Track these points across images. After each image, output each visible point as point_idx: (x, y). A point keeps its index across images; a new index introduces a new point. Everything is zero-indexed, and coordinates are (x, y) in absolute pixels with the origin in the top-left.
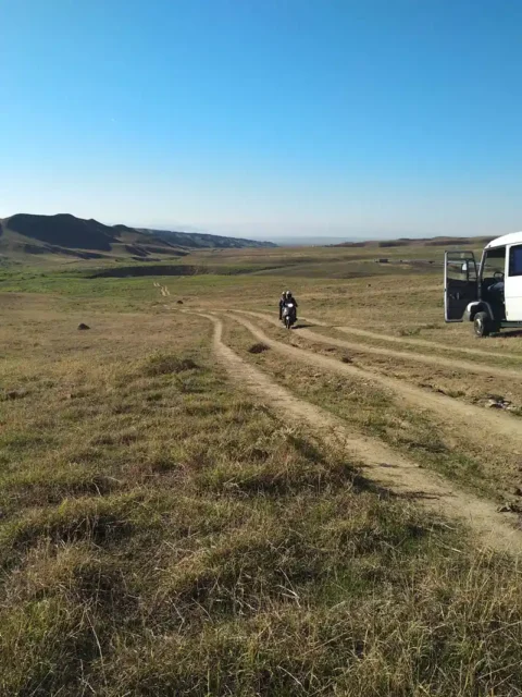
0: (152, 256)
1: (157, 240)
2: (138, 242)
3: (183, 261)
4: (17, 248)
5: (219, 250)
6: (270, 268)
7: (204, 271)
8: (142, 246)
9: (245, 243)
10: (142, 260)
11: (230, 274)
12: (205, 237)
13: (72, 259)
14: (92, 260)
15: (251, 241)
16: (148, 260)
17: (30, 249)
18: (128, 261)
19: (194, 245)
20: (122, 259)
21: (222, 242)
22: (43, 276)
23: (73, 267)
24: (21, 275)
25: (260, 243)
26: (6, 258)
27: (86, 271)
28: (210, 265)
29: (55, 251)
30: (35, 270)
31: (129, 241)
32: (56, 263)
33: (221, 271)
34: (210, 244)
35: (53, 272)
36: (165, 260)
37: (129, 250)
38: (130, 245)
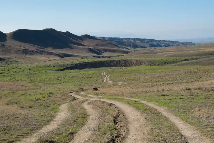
0: (106, 54)
1: (111, 44)
2: (97, 45)
3: (126, 57)
4: (18, 51)
5: (153, 48)
6: (188, 60)
7: (140, 63)
8: (100, 48)
9: (172, 44)
10: (99, 57)
11: (158, 65)
12: (143, 40)
13: (52, 58)
14: (66, 58)
15: (176, 42)
16: (103, 57)
17: (25, 52)
18: (90, 58)
19: (136, 46)
20: (85, 57)
21: (155, 43)
22: (30, 69)
23: (52, 63)
24: (15, 70)
25: (183, 43)
26: (9, 59)
27: (59, 66)
28: (143, 59)
29: (41, 53)
30: (26, 66)
31: (91, 45)
32: (40, 61)
33: (151, 63)
34: (147, 45)
35: (37, 67)
36: (115, 57)
37: (91, 51)
38: (92, 48)
